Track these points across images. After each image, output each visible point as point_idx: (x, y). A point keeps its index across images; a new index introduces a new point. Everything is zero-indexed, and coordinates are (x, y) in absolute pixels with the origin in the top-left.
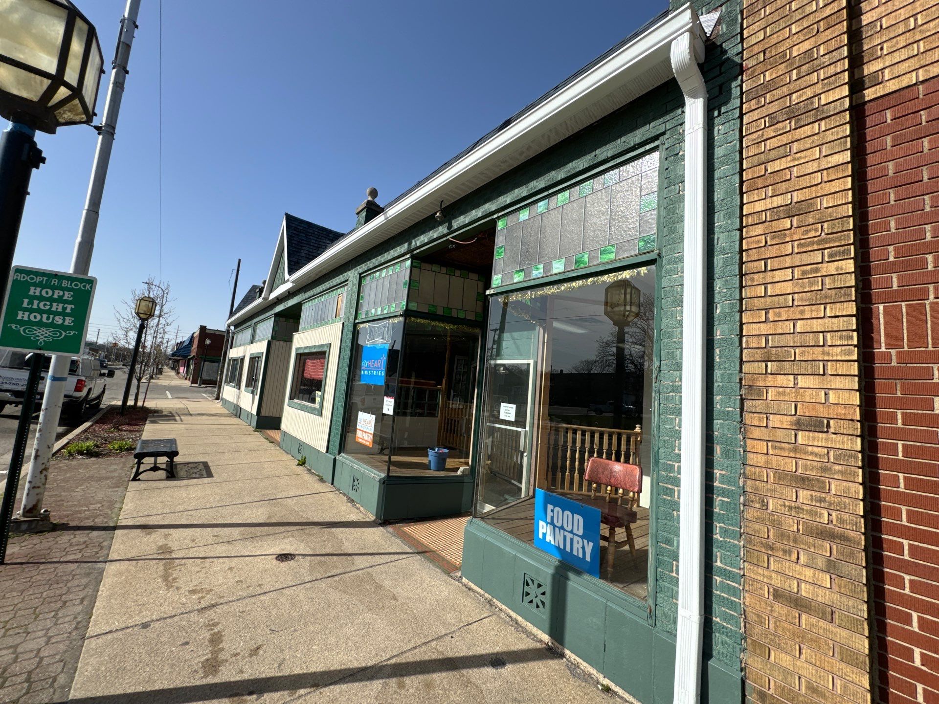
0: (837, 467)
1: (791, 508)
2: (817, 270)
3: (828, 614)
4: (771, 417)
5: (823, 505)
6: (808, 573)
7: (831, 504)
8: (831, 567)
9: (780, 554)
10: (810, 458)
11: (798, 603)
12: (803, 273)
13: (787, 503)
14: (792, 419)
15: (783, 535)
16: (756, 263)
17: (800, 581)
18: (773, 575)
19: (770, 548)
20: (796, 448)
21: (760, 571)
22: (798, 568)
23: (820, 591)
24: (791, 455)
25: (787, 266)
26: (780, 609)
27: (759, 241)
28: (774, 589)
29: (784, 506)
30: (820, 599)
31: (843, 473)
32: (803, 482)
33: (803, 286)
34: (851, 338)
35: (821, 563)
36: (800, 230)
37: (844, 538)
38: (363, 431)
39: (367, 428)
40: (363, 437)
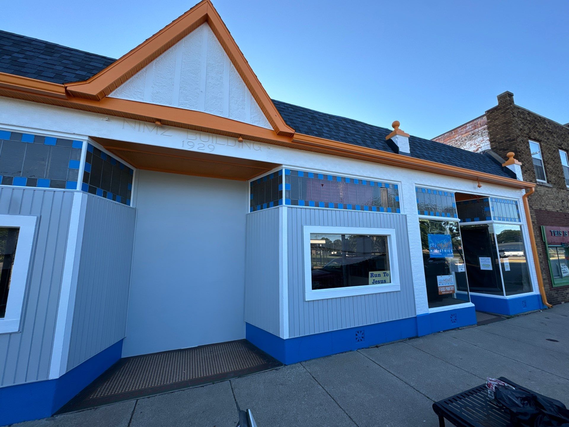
38: (445, 287)
39: (448, 284)
40: (447, 290)
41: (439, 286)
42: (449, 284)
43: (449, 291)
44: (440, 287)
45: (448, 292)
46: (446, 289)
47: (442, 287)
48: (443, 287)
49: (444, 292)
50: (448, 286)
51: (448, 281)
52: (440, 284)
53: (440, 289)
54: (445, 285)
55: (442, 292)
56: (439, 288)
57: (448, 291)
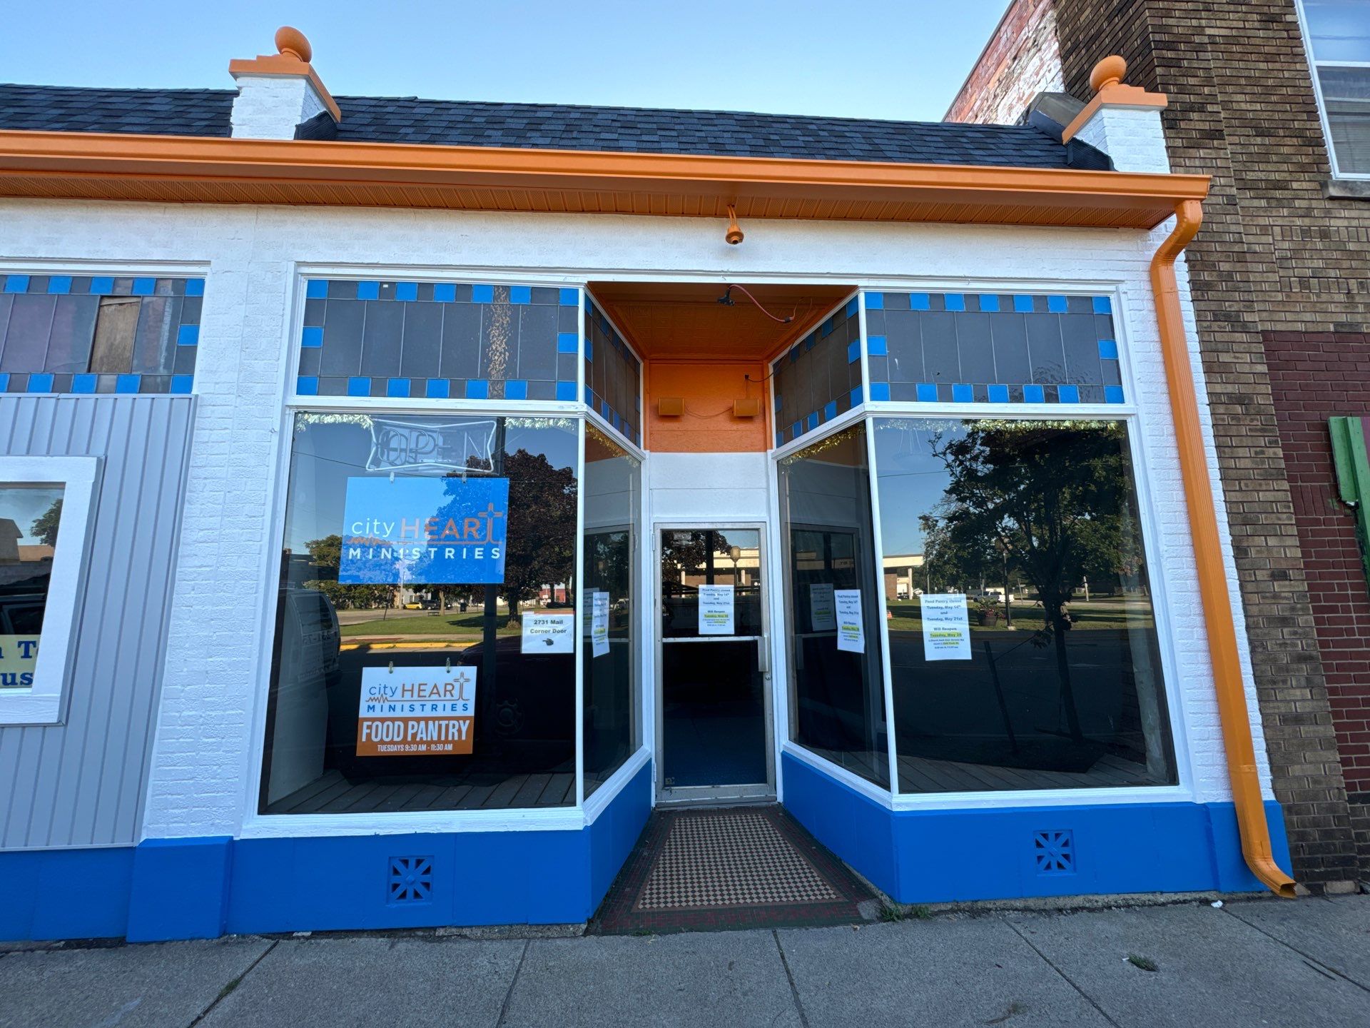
0: (1299, 606)
1: (1280, 645)
2: (1263, 452)
3: (1313, 719)
4: (1257, 571)
5: (1298, 636)
6: (1298, 692)
7: (1300, 634)
8: (1310, 684)
9: (1281, 685)
10: (1284, 602)
11: (1298, 719)
12: (1256, 453)
13: (1278, 642)
14: (1269, 572)
15: (1281, 669)
16: (1224, 439)
17: (1295, 702)
18: (1280, 704)
19: (1275, 683)
20: (1276, 596)
21: (1271, 705)
22: (1292, 691)
23: (1306, 704)
24: (1273, 601)
25: (1245, 445)
26: (1288, 730)
27: (1223, 420)
28: (1283, 716)
29: (1277, 644)
30: (1308, 710)
31: (1302, 609)
32: (1284, 621)
33: (1257, 463)
34: (1289, 507)
35: (1303, 682)
36: (1248, 418)
37: (1311, 658)
38: (405, 720)
39: (428, 706)
40: (414, 735)
41: (363, 713)
42: (434, 708)
43: (429, 743)
44: (373, 720)
45: (423, 748)
46: (410, 732)
47: (383, 720)
48: (393, 720)
49: (392, 742)
50: (427, 720)
51: (434, 697)
52: (371, 708)
53: (365, 731)
54: (407, 714)
55: (382, 742)
56: (366, 724)
57: (421, 742)
